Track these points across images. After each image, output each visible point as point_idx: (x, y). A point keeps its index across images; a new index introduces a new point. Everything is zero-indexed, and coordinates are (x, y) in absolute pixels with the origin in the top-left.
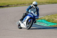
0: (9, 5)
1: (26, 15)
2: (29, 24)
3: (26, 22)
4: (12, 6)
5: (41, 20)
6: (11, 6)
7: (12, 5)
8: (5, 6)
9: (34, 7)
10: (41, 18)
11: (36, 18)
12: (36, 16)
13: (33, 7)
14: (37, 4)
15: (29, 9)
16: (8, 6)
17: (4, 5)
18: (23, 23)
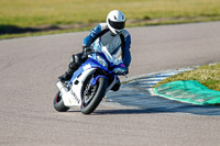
0: (59, 23)
1: (82, 60)
2: (90, 92)
3: (80, 85)
4: (72, 29)
5: (182, 83)
6: (67, 26)
7: (69, 23)
8: (43, 26)
9: (113, 30)
10: (182, 75)
11: (117, 70)
12: (119, 66)
13: (108, 30)
14: (122, 20)
15: (94, 40)
16: (54, 28)
17: (40, 22)
18: (69, 89)
